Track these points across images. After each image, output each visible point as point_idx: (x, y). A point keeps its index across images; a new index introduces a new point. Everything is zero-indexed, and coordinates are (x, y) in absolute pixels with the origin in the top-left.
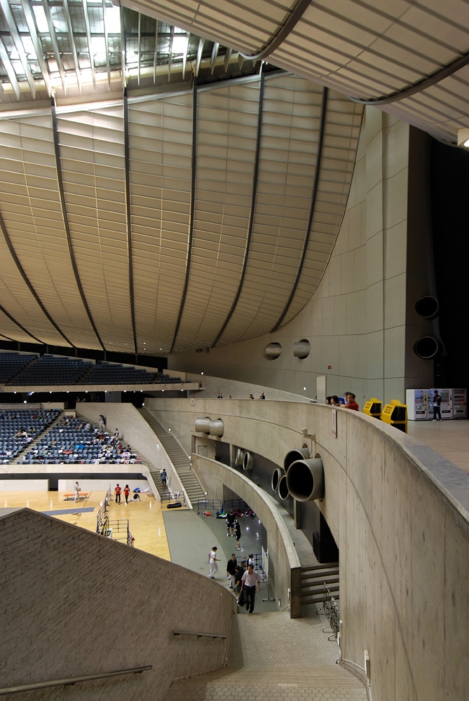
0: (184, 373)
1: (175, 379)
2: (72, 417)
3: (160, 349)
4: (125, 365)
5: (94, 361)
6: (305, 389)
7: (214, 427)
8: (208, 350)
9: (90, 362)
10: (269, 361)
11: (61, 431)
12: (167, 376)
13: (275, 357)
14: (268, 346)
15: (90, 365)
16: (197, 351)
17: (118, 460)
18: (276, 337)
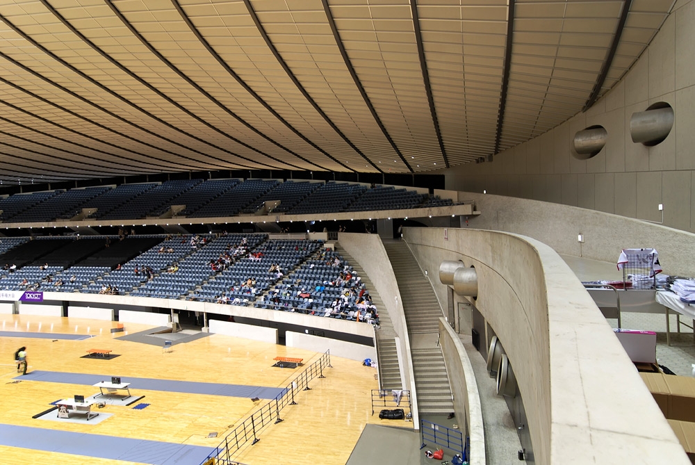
0: (456, 192)
1: (446, 201)
2: (330, 250)
3: (433, 164)
4: (397, 187)
5: (369, 185)
6: (660, 207)
7: (461, 282)
8: (491, 158)
9: (366, 187)
10: (583, 162)
11: (312, 266)
12: (438, 198)
13: (594, 152)
14: (579, 134)
15: (365, 190)
16: (478, 162)
17: (352, 313)
18: (594, 116)
